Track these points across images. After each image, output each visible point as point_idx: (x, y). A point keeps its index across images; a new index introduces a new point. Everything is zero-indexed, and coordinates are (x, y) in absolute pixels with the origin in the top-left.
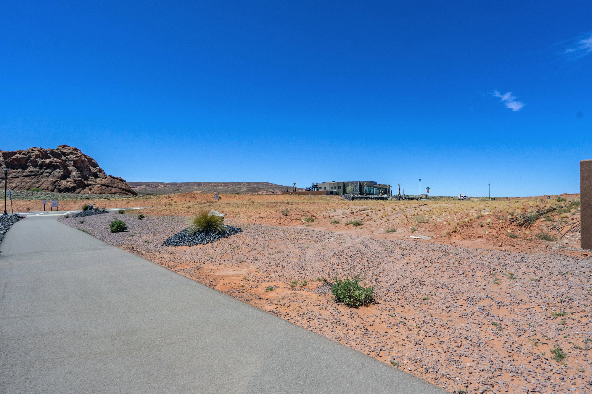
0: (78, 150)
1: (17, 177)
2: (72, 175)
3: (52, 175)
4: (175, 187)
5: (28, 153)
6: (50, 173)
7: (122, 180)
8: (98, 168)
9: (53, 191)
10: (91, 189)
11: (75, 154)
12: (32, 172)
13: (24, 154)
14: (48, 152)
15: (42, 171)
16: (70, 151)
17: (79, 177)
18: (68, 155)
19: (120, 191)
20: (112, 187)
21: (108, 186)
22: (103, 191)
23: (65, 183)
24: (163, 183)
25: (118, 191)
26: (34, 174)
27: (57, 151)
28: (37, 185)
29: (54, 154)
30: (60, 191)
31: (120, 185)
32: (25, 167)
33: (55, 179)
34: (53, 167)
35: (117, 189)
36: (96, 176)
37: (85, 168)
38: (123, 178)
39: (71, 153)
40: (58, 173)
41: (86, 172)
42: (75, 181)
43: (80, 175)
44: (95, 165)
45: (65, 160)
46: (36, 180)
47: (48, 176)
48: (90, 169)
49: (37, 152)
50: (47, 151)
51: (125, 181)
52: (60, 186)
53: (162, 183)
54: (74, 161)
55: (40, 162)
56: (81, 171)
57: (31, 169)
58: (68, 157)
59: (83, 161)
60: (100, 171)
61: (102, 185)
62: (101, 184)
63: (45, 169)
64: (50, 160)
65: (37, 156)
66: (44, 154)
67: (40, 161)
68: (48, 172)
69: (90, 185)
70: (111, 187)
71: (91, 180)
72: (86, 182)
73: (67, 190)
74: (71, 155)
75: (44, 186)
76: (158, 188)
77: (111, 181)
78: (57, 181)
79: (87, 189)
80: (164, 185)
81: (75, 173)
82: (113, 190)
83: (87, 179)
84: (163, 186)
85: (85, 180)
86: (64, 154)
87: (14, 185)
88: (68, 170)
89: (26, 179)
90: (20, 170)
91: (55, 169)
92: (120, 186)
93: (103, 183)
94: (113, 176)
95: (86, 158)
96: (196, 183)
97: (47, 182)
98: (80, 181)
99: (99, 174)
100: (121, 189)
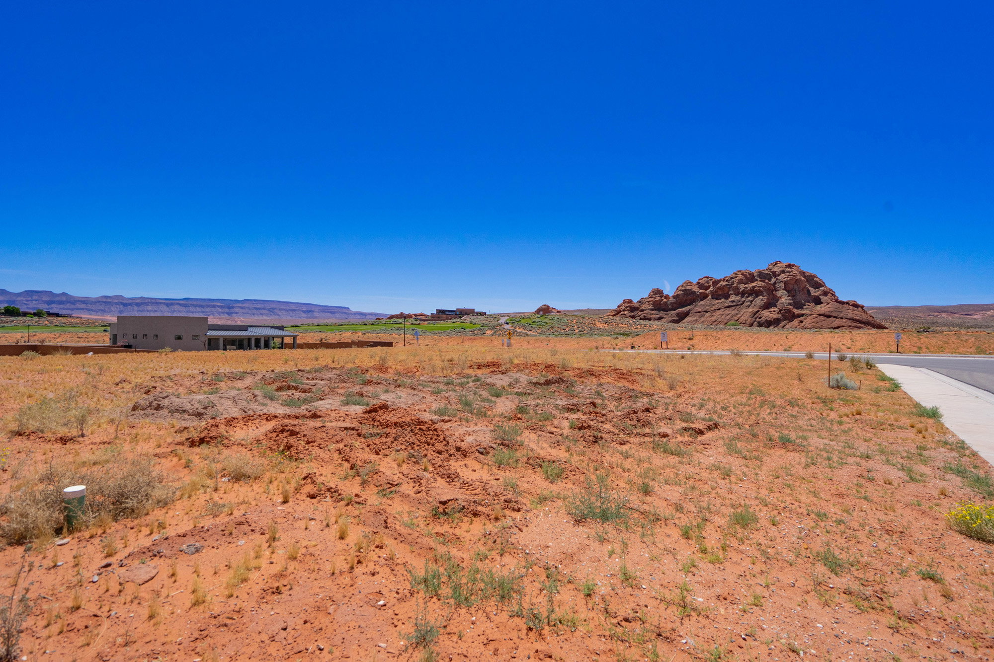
0: (793, 266)
1: (719, 309)
2: (780, 301)
3: (753, 305)
5: (732, 278)
6: (751, 302)
7: (856, 306)
9: (751, 325)
10: (802, 322)
11: (787, 272)
12: (733, 301)
13: (727, 281)
14: (755, 274)
15: (743, 299)
16: (782, 269)
17: (790, 304)
18: (779, 275)
20: (836, 317)
21: (829, 317)
23: (769, 314)
26: (735, 304)
27: (766, 272)
28: (736, 318)
29: (762, 276)
30: (760, 325)
31: (852, 313)
32: (727, 297)
33: (756, 310)
34: (755, 293)
36: (818, 301)
37: (799, 291)
38: (860, 303)
39: (783, 272)
40: (760, 300)
42: (780, 311)
43: (791, 301)
44: (818, 285)
45: (775, 283)
46: (736, 311)
47: (749, 306)
48: (809, 291)
49: (740, 277)
50: (753, 273)
51: (862, 307)
52: (760, 318)
54: (786, 283)
55: (743, 289)
56: (793, 296)
57: (733, 298)
58: (778, 278)
59: (798, 281)
61: (820, 315)
62: (820, 313)
63: (747, 297)
64: (753, 284)
65: (741, 282)
66: (750, 278)
67: (742, 287)
68: (749, 301)
69: (803, 315)
70: (834, 317)
71: (807, 308)
72: (796, 311)
73: (769, 324)
74: (782, 275)
75: (743, 319)
77: (839, 308)
78: (758, 311)
79: (796, 321)
81: (784, 300)
82: (837, 322)
83: (800, 306)
85: (797, 308)
86: (775, 274)
87: (714, 318)
88: (775, 296)
89: (727, 311)
90: (723, 300)
91: (757, 296)
92: (850, 316)
93: (822, 312)
95: (805, 276)
97: (746, 313)
98: (789, 311)
99: (823, 298)
100: (853, 320)
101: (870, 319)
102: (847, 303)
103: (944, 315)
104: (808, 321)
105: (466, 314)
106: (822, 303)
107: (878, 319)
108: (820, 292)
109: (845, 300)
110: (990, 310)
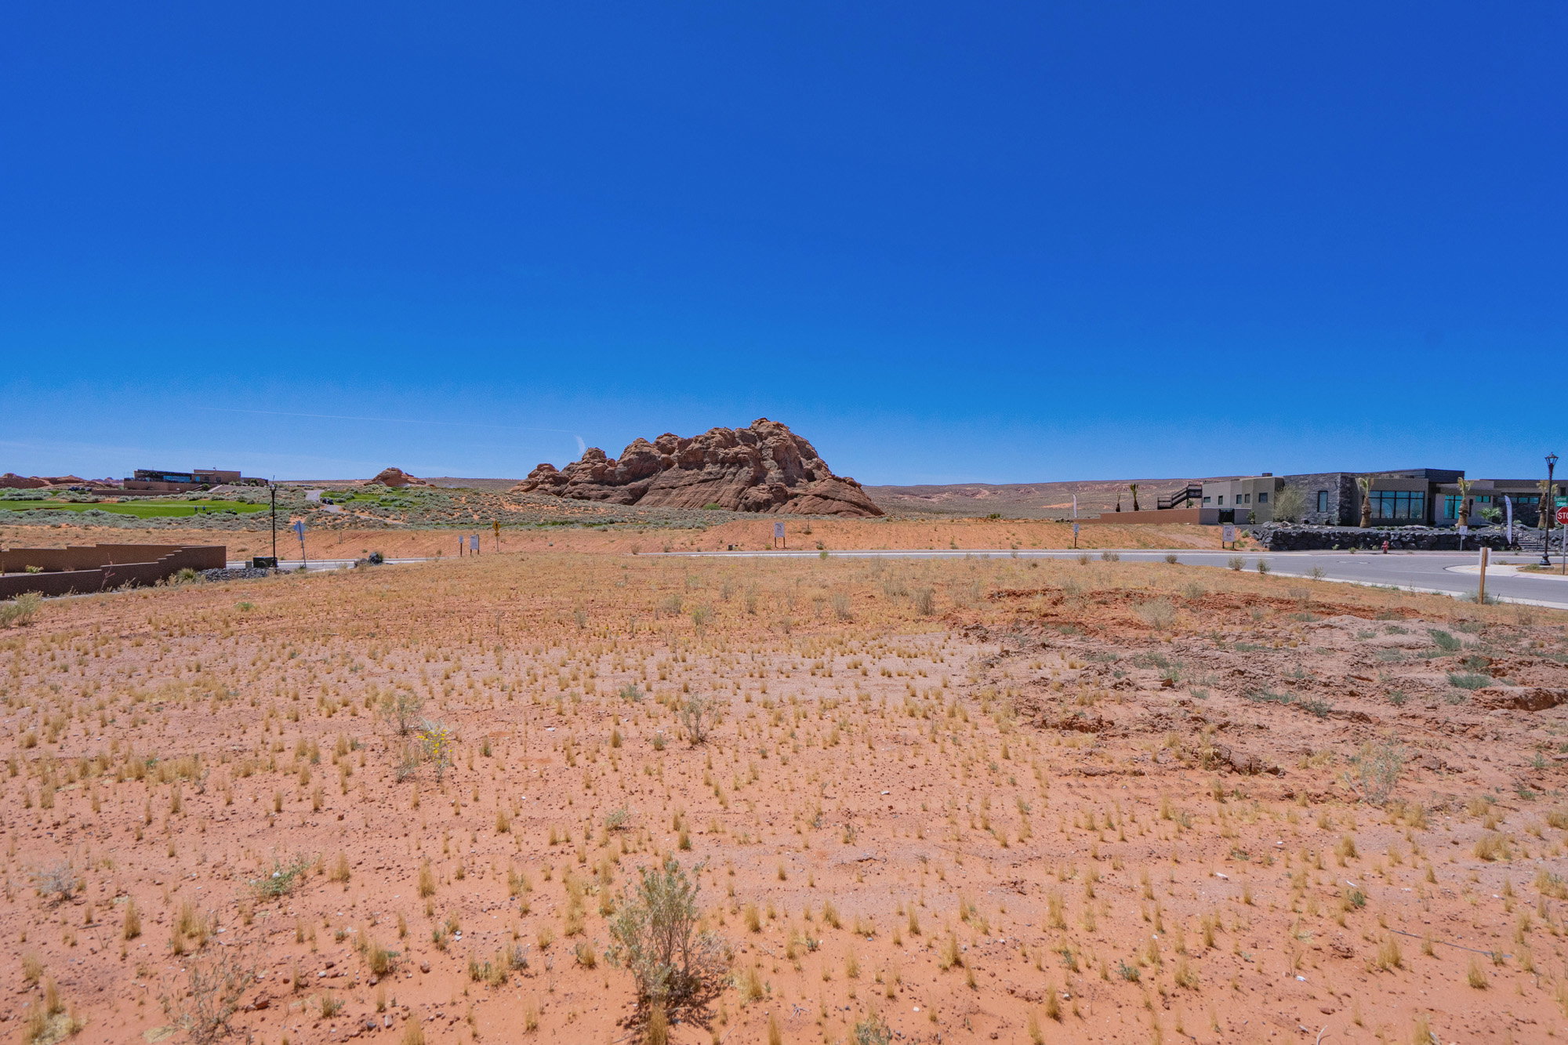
0: (782, 426)
1: (691, 485)
2: (768, 476)
3: (736, 479)
4: (1013, 494)
5: (707, 439)
6: (735, 474)
7: (853, 484)
8: (816, 459)
9: (736, 509)
10: (796, 505)
11: (777, 434)
12: (710, 473)
13: (700, 442)
14: (737, 434)
15: (724, 471)
16: (769, 429)
17: (780, 480)
18: (766, 439)
19: (847, 506)
20: (834, 499)
21: (826, 498)
22: (816, 509)
23: (758, 493)
24: (990, 485)
25: (844, 508)
26: (712, 477)
27: (749, 432)
28: (715, 499)
29: (744, 437)
30: (747, 508)
31: (849, 494)
32: (701, 466)
33: (741, 486)
34: (738, 462)
35: (842, 503)
36: (810, 477)
37: (792, 462)
39: (771, 434)
40: (746, 473)
41: (793, 471)
42: (773, 488)
43: (782, 476)
44: (810, 455)
45: (761, 449)
46: (714, 488)
47: (731, 481)
48: (801, 463)
49: (718, 437)
50: (734, 433)
51: (860, 486)
52: (747, 499)
53: (986, 486)
54: (775, 450)
55: (722, 455)
56: (784, 469)
57: (709, 468)
58: (766, 442)
59: (788, 448)
60: (819, 466)
61: (816, 495)
62: (816, 493)
63: (729, 468)
64: (736, 449)
65: (719, 445)
66: (730, 440)
67: (721, 452)
68: (731, 473)
69: (796, 495)
70: (832, 499)
71: (800, 486)
72: (789, 490)
73: (758, 506)
74: (770, 438)
75: (724, 500)
76: (978, 497)
77: (833, 486)
78: (744, 489)
79: (790, 504)
80: (990, 490)
81: (774, 474)
82: (836, 506)
83: (792, 483)
84: (987, 493)
85: (789, 486)
86: (761, 437)
87: (685, 498)
88: (762, 466)
89: (703, 488)
90: (695, 471)
91: (741, 467)
92: (848, 497)
93: (818, 492)
94: (837, 475)
95: (796, 442)
96: (1063, 484)
97: (729, 491)
98: (780, 489)
99: (817, 473)
100: (851, 502)
101: (868, 502)
102: (844, 481)
103: (906, 497)
104: (804, 503)
105: (220, 482)
106: (815, 480)
107: (876, 503)
108: (813, 464)
109: (842, 477)
110: (944, 492)
